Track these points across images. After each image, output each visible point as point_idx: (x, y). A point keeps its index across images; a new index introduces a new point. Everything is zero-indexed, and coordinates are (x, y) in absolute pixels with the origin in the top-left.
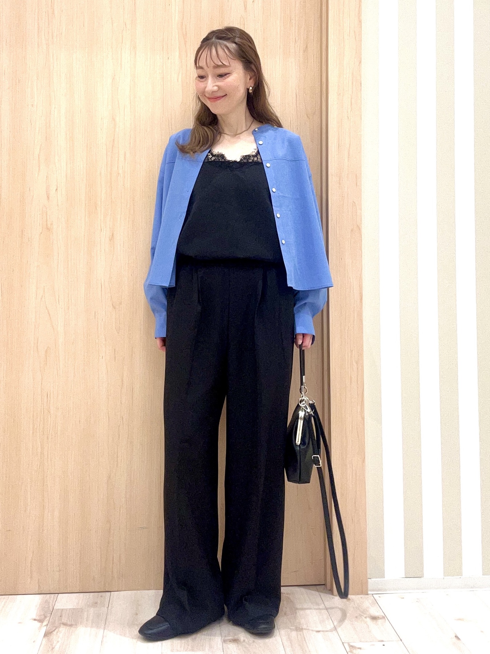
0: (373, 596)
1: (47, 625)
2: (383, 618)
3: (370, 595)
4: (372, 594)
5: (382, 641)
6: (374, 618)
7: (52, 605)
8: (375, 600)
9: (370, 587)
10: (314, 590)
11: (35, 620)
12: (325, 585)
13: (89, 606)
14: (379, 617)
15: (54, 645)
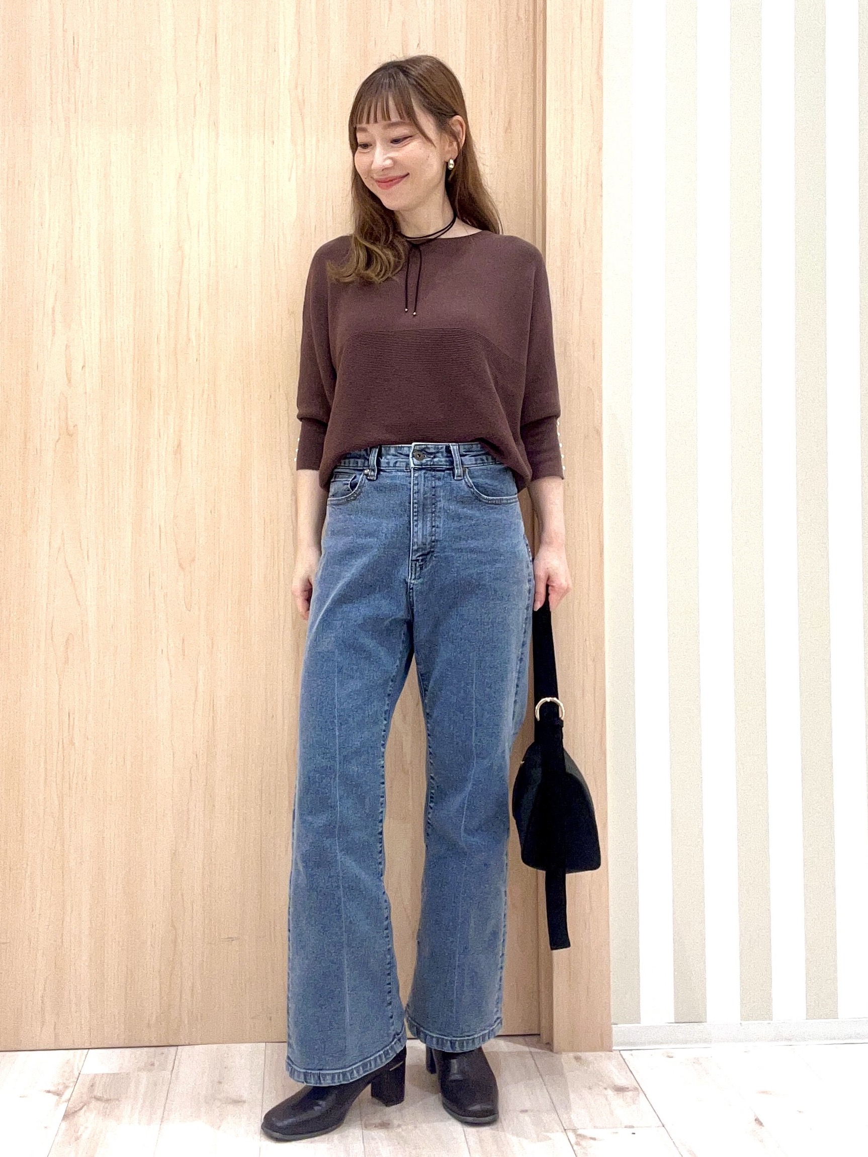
0: (621, 1054)
1: (69, 1100)
2: (636, 1089)
3: (615, 1052)
4: (620, 1051)
5: (632, 1127)
6: (620, 1090)
7: (78, 1068)
8: (624, 1059)
9: (615, 1038)
10: (519, 1044)
11: (49, 1092)
12: (539, 1035)
13: (139, 1070)
14: (628, 1088)
15: (79, 1134)
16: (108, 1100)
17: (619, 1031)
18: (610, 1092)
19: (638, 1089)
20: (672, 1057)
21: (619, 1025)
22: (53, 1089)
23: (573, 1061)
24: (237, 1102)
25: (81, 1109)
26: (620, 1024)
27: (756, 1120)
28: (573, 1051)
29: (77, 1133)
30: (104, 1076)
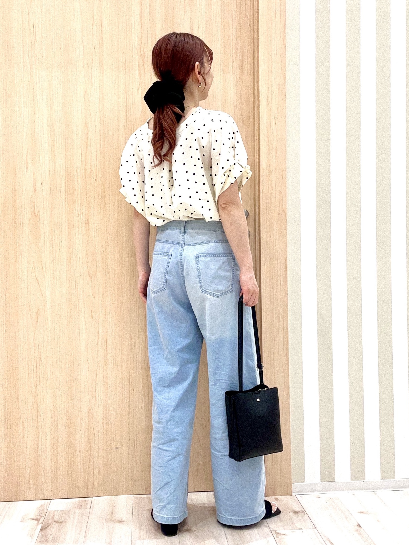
0: (296, 497)
1: (42, 523)
2: (303, 512)
3: (293, 496)
4: (295, 495)
5: (302, 529)
6: (296, 512)
7: (46, 508)
8: (298, 499)
11: (33, 519)
13: (75, 508)
14: (300, 512)
16: (61, 522)
17: (295, 487)
18: (291, 514)
19: (304, 512)
20: (320, 498)
21: (295, 484)
22: (35, 518)
23: (274, 500)
24: (121, 522)
25: (48, 527)
27: (358, 525)
28: (274, 495)
29: (47, 537)
30: (59, 512)
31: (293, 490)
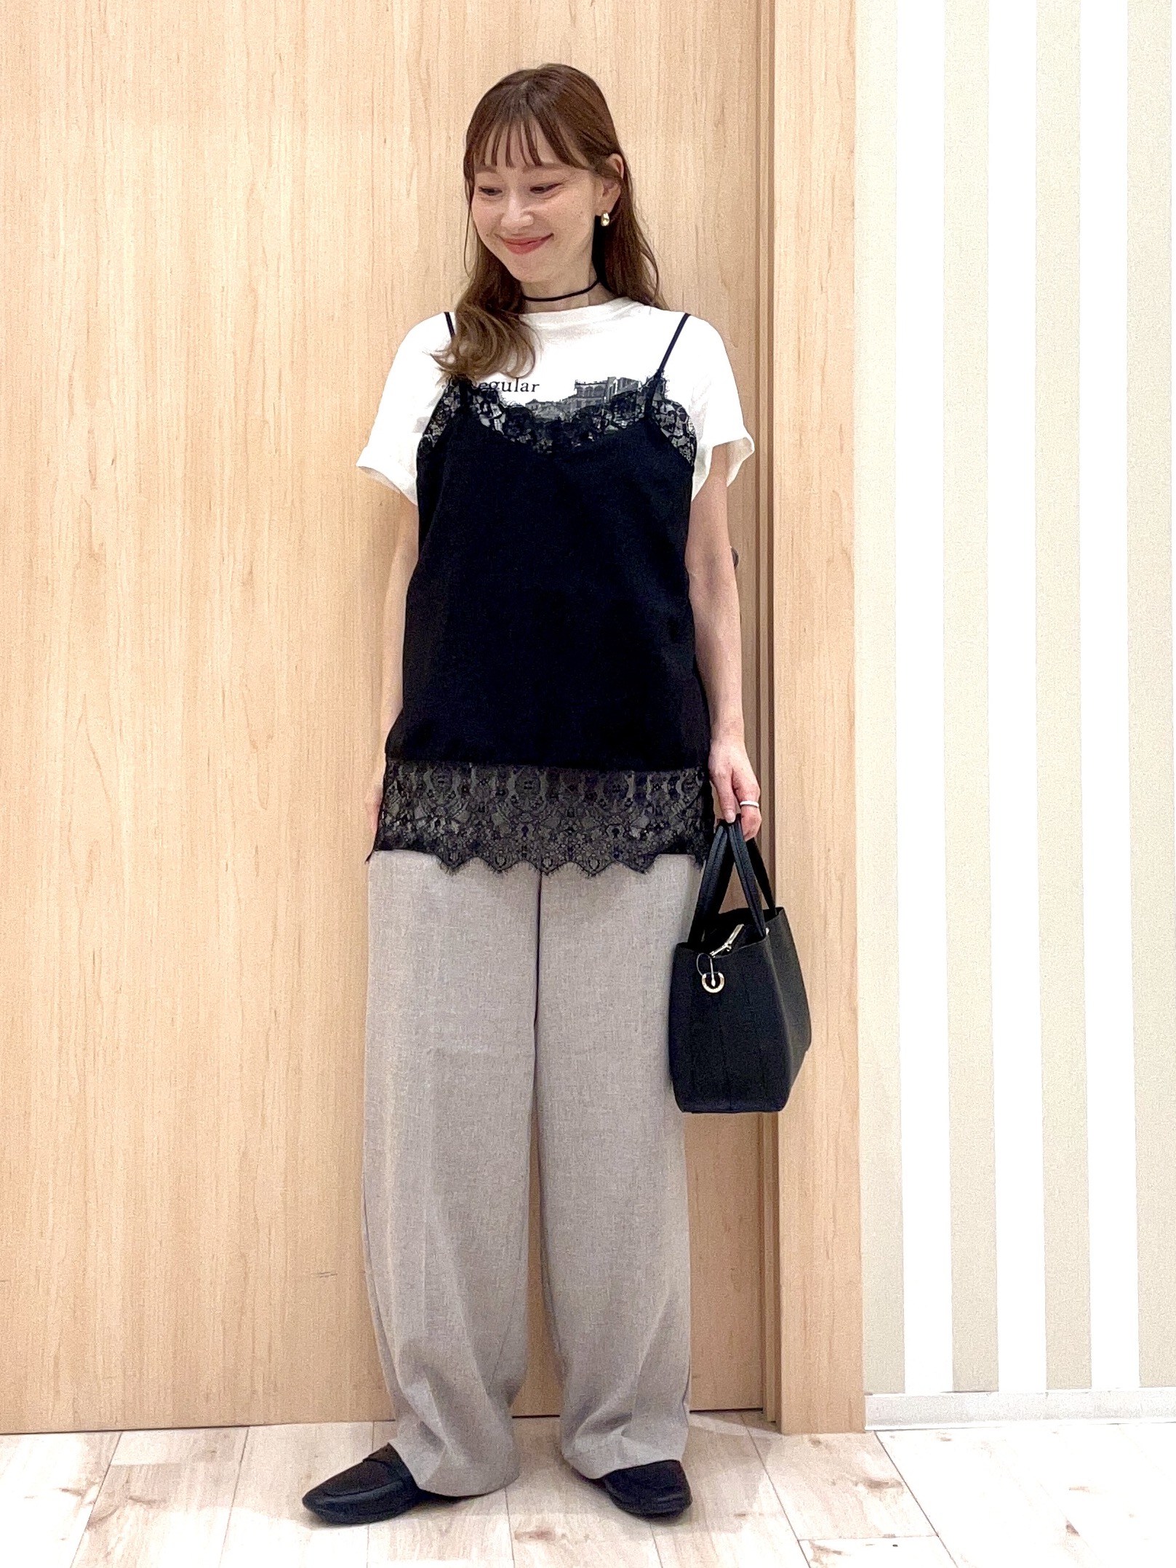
0: (877, 1437)
1: (95, 1502)
3: (869, 1434)
4: (876, 1432)
5: (892, 1536)
6: (876, 1485)
7: (107, 1456)
8: (881, 1444)
10: (733, 1422)
11: (65, 1490)
12: (762, 1409)
13: (195, 1458)
14: (887, 1483)
15: (109, 1548)
16: (150, 1503)
17: (874, 1404)
18: (862, 1489)
19: (900, 1484)
20: (949, 1440)
21: (874, 1395)
22: (70, 1486)
23: (809, 1444)
25: (112, 1514)
26: (877, 1392)
27: (1067, 1527)
28: (808, 1432)
29: (107, 1548)
30: (145, 1468)
31: (869, 1414)
